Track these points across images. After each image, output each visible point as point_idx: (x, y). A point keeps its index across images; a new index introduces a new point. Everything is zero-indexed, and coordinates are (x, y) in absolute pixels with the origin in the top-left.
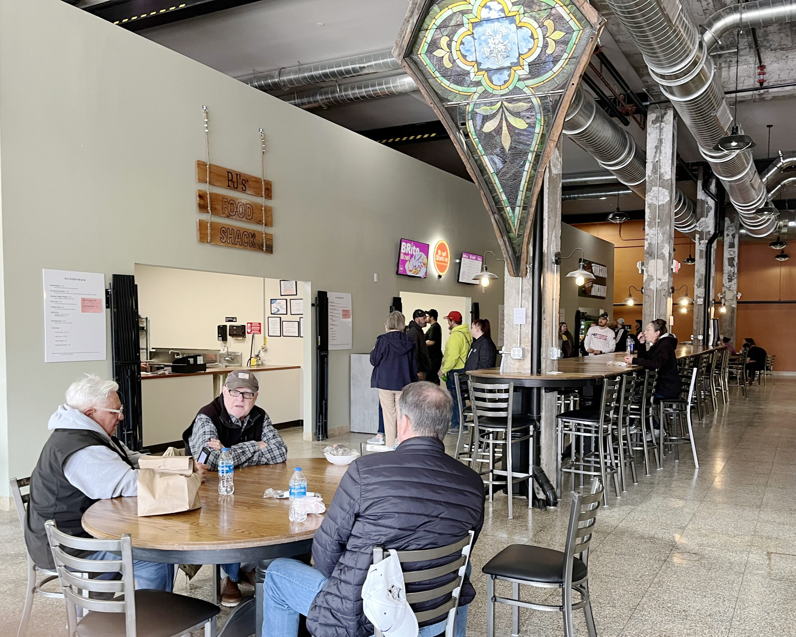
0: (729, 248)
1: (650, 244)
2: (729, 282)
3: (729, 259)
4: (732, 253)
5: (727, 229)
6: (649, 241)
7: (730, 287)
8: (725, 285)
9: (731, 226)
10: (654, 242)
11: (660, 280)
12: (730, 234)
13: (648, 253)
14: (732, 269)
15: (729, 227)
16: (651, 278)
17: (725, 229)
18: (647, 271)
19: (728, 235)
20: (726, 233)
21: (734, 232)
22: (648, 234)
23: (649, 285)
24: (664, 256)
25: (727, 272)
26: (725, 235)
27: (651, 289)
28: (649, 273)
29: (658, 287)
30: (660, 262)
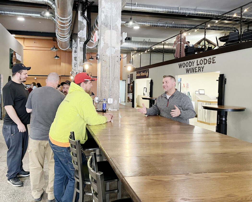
0: (74, 53)
1: (106, 16)
2: (75, 67)
3: (74, 57)
4: (75, 55)
5: (74, 45)
6: (105, 13)
7: (75, 69)
8: (73, 68)
9: (75, 44)
10: (109, 15)
11: (114, 48)
12: (75, 47)
13: (105, 24)
14: (76, 62)
15: (74, 44)
16: (106, 46)
17: (73, 44)
18: (104, 40)
19: (74, 47)
20: (73, 46)
21: (76, 46)
22: (104, 7)
23: (105, 52)
24: (117, 28)
25: (74, 63)
26: (73, 47)
27: (106, 56)
28: (105, 41)
29: (113, 53)
30: (114, 32)
